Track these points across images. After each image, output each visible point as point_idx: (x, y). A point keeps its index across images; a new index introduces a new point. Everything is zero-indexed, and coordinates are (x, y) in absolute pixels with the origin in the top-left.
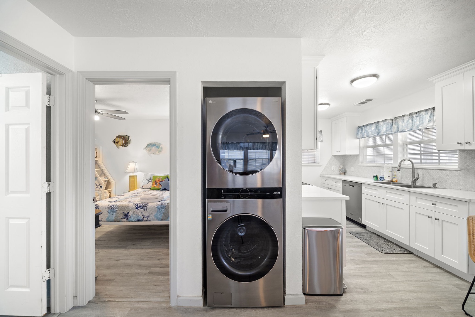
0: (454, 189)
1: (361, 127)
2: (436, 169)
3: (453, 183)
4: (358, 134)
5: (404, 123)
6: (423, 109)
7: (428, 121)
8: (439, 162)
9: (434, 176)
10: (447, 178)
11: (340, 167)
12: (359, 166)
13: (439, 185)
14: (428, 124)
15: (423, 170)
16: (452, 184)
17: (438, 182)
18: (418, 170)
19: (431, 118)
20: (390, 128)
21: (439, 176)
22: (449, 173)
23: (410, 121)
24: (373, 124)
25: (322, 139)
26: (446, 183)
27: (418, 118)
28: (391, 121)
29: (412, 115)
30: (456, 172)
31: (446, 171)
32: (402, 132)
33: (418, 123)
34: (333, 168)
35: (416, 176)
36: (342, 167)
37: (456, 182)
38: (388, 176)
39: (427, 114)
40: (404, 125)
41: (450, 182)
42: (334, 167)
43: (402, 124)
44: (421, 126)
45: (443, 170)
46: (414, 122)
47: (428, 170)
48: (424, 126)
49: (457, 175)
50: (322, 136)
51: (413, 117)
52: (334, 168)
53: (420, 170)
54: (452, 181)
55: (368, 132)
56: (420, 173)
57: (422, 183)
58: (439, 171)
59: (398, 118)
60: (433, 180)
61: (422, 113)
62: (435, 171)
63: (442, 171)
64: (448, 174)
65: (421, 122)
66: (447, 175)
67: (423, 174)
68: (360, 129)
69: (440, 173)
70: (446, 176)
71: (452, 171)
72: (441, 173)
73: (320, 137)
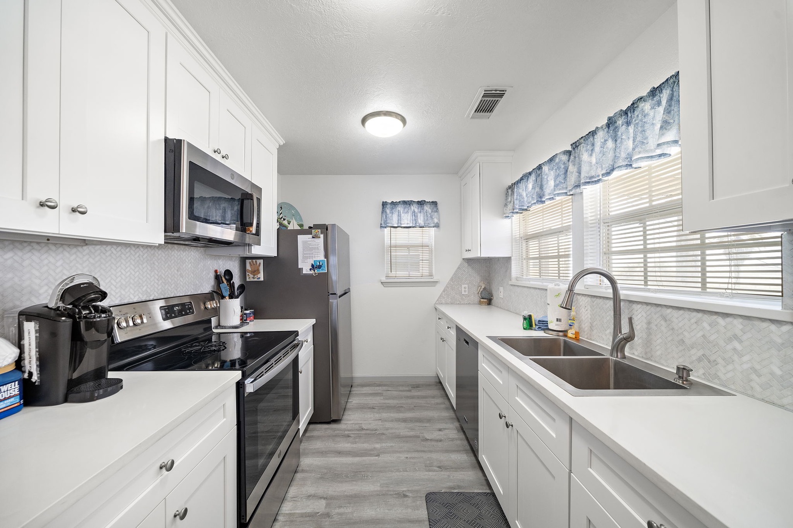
0: (763, 400)
1: (511, 187)
2: (689, 309)
3: (759, 376)
4: (506, 205)
5: (594, 155)
6: (644, 93)
7: (661, 127)
8: (704, 283)
9: (686, 333)
10: (735, 349)
11: (480, 287)
12: (511, 285)
13: (701, 371)
14: (661, 135)
15: (649, 307)
16: (754, 377)
17: (699, 360)
18: (635, 306)
19: (669, 112)
20: (563, 176)
21: (704, 336)
22: (741, 327)
23: (610, 144)
24: (530, 174)
25: (436, 221)
26: (730, 367)
27: (631, 129)
28: (564, 158)
29: (616, 122)
30: (773, 327)
31: (729, 320)
32: (589, 182)
33: (630, 144)
34: (463, 289)
35: (625, 329)
36: (483, 287)
37: (772, 374)
38: (557, 320)
39: (659, 103)
40: (594, 160)
41: (745, 366)
42: (467, 286)
43: (589, 160)
44: (640, 153)
45: (716, 313)
46: (619, 145)
47: (664, 309)
48: (647, 151)
49: (779, 341)
50: (436, 214)
51: (616, 127)
52: (467, 290)
53: (639, 306)
54: (758, 367)
55: (523, 198)
56: (640, 316)
57: (646, 353)
58: (700, 315)
59: (580, 144)
60: (681, 348)
61: (641, 105)
62: (687, 314)
63: (715, 317)
64: (739, 333)
65: (639, 138)
66: (736, 337)
67: (649, 323)
68: (510, 191)
69: (705, 325)
70: (730, 340)
71: (757, 323)
72: (710, 325)
73: (431, 217)
